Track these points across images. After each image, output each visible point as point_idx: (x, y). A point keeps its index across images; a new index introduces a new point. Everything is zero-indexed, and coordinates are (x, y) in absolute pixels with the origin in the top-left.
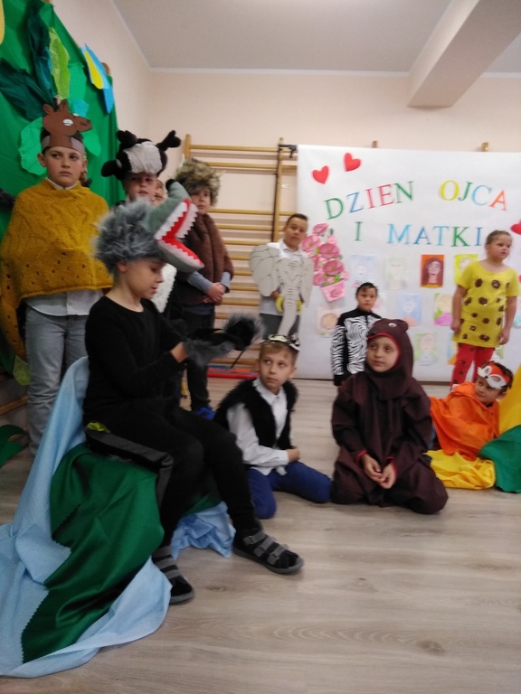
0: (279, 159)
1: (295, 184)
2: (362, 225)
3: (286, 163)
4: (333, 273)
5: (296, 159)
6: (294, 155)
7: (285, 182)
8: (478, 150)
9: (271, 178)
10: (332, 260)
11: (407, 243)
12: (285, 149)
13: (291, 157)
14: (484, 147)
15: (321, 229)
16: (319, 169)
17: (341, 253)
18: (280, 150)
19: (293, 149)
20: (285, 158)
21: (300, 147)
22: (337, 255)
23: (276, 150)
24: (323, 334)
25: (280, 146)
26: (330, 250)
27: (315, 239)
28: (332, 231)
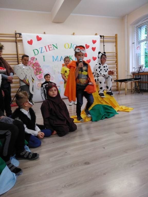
0: (16, 37)
1: (23, 45)
2: (44, 57)
3: (18, 39)
4: (39, 71)
5: (22, 37)
6: (21, 36)
7: (19, 45)
8: (72, 35)
9: (14, 44)
10: (38, 67)
11: (58, 61)
12: (17, 34)
13: (20, 37)
14: (74, 34)
15: (33, 59)
16: (29, 40)
17: (40, 65)
18: (16, 35)
19: (20, 34)
20: (18, 37)
21: (22, 34)
22: (39, 66)
23: (15, 35)
24: (38, 89)
25: (16, 33)
26: (37, 65)
27: (32, 61)
28: (36, 59)
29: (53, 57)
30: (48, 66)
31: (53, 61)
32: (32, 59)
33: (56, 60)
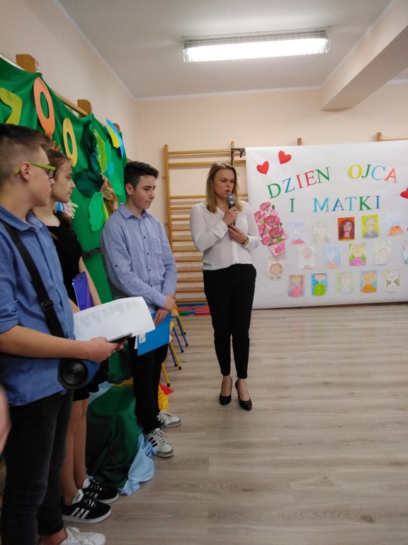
2: (294, 201)
4: (276, 236)
5: (245, 156)
6: (243, 154)
8: (374, 140)
10: (275, 226)
11: (327, 211)
12: (236, 151)
13: (241, 156)
14: (378, 138)
16: (262, 164)
17: (281, 222)
18: (232, 153)
21: (247, 149)
23: (230, 151)
25: (232, 149)
26: (273, 220)
27: (262, 213)
28: (273, 207)
29: (316, 200)
30: (301, 223)
31: (315, 210)
32: (265, 207)
33: (322, 209)
